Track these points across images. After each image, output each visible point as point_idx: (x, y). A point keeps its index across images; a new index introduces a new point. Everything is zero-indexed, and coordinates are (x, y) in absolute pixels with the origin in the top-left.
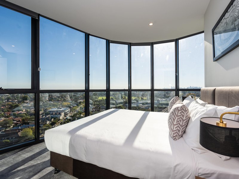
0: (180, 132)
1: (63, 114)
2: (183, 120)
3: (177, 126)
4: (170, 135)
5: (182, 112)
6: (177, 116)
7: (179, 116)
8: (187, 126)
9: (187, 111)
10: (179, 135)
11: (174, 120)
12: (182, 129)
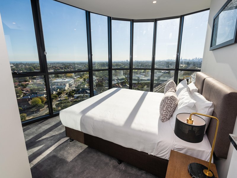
0: (168, 116)
1: (67, 85)
2: (171, 107)
3: (166, 111)
4: (160, 117)
5: (171, 101)
6: (167, 104)
7: (168, 104)
8: (174, 112)
9: (175, 100)
10: (167, 119)
11: (164, 106)
12: (170, 114)
